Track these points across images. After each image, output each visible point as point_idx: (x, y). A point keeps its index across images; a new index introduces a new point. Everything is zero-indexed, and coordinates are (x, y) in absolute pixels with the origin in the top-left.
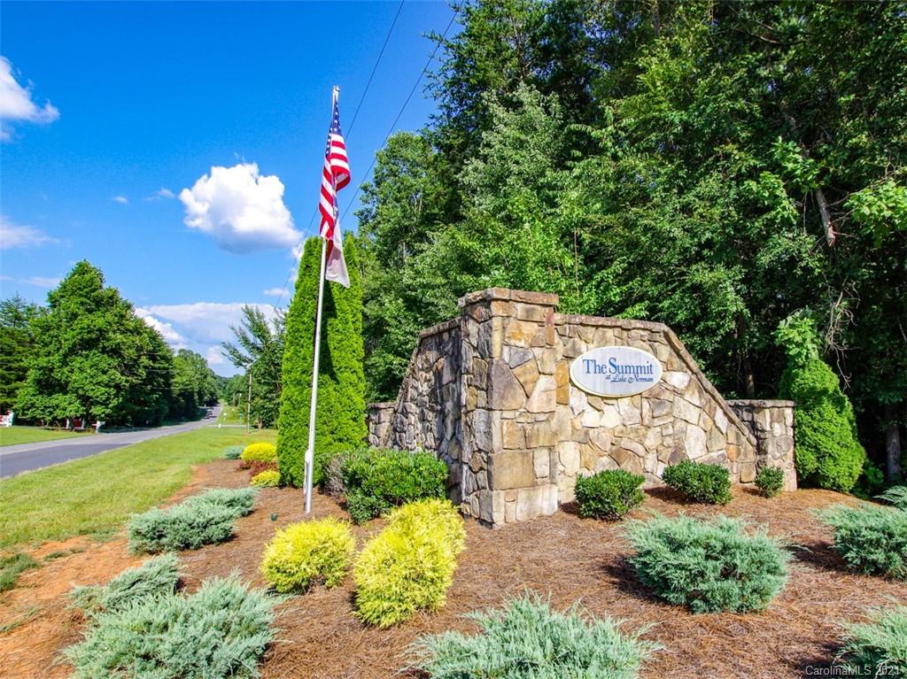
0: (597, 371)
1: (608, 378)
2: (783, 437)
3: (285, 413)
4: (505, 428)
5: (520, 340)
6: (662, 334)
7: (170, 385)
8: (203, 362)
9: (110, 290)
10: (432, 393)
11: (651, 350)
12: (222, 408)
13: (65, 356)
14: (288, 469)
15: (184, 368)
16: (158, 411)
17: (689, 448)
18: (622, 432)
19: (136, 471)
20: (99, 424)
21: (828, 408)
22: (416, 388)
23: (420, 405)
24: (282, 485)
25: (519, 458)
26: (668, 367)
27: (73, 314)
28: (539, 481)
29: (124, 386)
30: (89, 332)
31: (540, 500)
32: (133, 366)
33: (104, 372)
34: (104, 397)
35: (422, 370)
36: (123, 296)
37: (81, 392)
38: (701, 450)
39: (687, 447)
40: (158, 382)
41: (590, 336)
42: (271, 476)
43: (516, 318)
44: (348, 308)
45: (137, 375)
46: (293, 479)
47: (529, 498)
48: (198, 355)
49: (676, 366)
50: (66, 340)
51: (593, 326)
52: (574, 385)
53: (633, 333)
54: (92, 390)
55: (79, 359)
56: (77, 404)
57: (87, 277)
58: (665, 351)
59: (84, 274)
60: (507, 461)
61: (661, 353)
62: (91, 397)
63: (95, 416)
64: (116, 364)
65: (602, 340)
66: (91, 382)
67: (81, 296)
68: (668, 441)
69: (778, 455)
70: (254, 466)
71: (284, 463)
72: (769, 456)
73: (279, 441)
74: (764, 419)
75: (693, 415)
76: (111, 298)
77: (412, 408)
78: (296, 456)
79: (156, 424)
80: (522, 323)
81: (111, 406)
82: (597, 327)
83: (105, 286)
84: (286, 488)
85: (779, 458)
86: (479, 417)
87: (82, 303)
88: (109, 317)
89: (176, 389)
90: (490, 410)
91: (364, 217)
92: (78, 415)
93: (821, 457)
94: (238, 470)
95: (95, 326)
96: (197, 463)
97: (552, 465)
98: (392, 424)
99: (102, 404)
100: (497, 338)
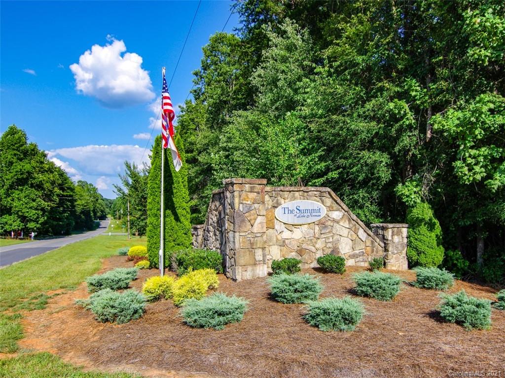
0: (290, 212)
1: (295, 216)
2: (400, 243)
3: (150, 231)
4: (241, 240)
5: (248, 201)
6: (327, 193)
7: (75, 206)
8: (95, 190)
9: (31, 144)
10: (218, 222)
11: (320, 201)
12: (110, 222)
13: (8, 190)
14: (153, 259)
15: (83, 194)
16: (69, 225)
17: (342, 249)
18: (303, 241)
19: (71, 262)
20: (33, 234)
21: (423, 229)
22: (212, 219)
23: (214, 228)
24: (151, 267)
25: (248, 253)
26: (330, 209)
27: (10, 162)
28: (257, 262)
29: (47, 209)
30: (21, 174)
31: (258, 271)
32: (50, 195)
33: (34, 200)
34: (35, 217)
35: (214, 210)
36: (41, 149)
37: (20, 214)
38: (349, 250)
39: (340, 248)
40: (67, 205)
41: (286, 196)
42: (145, 263)
43: (246, 191)
44: (179, 174)
45: (53, 201)
46: (156, 264)
47: (253, 270)
48: (91, 185)
49: (335, 208)
50: (7, 180)
51: (287, 191)
52: (277, 220)
53: (310, 193)
54: (27, 212)
55: (17, 192)
56: (18, 221)
57: (16, 136)
58: (329, 201)
59: (14, 134)
60: (242, 254)
61: (326, 202)
62: (27, 217)
63: (30, 229)
64: (40, 195)
65: (292, 198)
66: (26, 207)
67: (14, 149)
68: (330, 245)
69: (396, 252)
70: (134, 259)
71: (151, 256)
72: (390, 253)
73: (148, 245)
74: (389, 234)
75: (345, 232)
76: (33, 150)
77: (211, 228)
78: (156, 253)
79: (67, 234)
80: (249, 193)
81: (40, 222)
82: (290, 191)
83: (28, 142)
84: (153, 269)
85: (397, 253)
86: (231, 234)
87: (15, 155)
88: (33, 163)
89: (78, 209)
90: (234, 232)
91: (197, 94)
92: (20, 228)
93: (419, 254)
94: (127, 261)
95: (25, 170)
96: (103, 258)
97: (264, 256)
98: (203, 236)
99: (34, 221)
100: (237, 201)
